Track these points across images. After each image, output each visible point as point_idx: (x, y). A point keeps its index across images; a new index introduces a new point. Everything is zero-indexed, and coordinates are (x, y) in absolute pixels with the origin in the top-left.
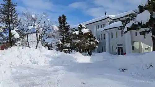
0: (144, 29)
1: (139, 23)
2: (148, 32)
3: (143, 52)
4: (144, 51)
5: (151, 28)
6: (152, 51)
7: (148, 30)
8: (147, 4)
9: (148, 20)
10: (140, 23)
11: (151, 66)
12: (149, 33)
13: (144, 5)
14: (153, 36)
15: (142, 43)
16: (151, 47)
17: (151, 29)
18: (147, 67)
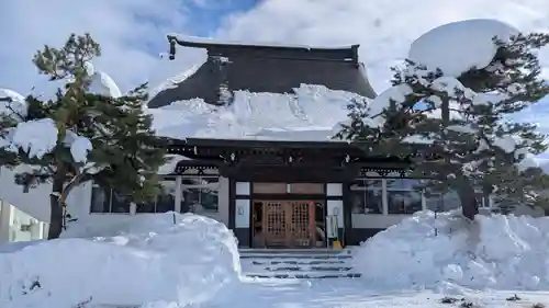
0: (30, 169)
1: (21, 149)
2: (43, 178)
3: (10, 239)
4: (14, 237)
5: (55, 169)
6: (41, 237)
7: (44, 172)
8: (55, 100)
9: (51, 148)
10: (26, 150)
11: (37, 284)
12: (44, 182)
13: (45, 102)
14: (56, 194)
15: (12, 208)
16: (42, 223)
17: (52, 171)
18: (24, 287)
